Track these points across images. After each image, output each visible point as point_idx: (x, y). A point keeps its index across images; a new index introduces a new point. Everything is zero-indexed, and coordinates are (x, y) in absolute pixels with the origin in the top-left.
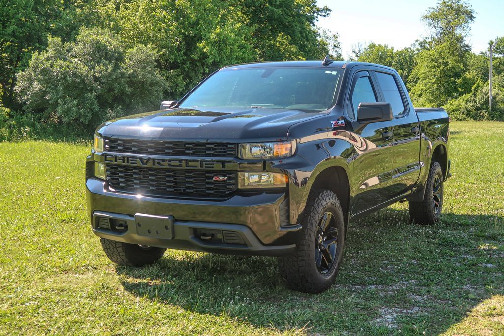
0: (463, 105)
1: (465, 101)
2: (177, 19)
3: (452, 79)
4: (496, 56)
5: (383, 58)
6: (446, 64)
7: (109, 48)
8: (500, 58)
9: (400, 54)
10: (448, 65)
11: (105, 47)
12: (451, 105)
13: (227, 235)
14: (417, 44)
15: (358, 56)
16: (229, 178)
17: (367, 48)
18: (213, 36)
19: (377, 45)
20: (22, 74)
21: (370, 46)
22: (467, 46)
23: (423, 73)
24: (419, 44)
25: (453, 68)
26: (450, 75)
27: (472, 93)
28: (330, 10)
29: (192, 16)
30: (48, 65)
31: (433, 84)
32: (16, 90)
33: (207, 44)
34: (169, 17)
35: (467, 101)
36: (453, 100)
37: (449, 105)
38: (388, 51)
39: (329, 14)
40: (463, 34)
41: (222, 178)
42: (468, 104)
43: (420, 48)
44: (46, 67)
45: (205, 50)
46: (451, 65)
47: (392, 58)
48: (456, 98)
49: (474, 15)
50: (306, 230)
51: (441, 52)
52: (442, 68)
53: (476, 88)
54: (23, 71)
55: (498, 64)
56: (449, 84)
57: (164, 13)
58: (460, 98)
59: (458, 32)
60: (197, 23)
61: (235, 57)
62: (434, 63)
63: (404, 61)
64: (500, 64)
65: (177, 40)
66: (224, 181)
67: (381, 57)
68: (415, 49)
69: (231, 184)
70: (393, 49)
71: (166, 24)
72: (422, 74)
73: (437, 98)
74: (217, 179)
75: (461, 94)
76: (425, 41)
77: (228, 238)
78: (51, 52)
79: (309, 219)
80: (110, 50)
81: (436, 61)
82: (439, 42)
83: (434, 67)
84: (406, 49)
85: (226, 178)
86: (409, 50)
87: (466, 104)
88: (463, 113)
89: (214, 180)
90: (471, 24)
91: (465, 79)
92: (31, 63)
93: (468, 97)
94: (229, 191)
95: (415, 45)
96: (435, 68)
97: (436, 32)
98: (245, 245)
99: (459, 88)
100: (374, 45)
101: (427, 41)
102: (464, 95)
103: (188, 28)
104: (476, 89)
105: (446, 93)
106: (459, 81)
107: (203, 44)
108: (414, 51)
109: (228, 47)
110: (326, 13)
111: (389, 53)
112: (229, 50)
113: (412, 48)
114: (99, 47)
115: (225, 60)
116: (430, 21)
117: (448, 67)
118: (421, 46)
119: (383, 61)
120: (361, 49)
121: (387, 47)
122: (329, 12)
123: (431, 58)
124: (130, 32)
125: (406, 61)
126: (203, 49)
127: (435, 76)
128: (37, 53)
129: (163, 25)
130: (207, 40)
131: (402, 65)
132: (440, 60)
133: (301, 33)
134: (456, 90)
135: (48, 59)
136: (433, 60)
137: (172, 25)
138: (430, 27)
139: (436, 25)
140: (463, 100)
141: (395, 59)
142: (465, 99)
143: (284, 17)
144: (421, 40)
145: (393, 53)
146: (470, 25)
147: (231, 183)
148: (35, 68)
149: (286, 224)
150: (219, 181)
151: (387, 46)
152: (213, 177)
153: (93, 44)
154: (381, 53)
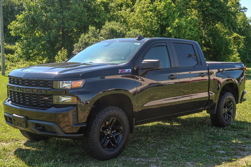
2: (157, 16)
7: (118, 31)
11: (116, 31)
16: (50, 98)
18: (174, 24)
20: (76, 45)
28: (247, 9)
29: (165, 14)
30: (87, 40)
32: (73, 53)
33: (171, 29)
34: (153, 15)
39: (246, 11)
44: (86, 41)
45: (170, 31)
50: (92, 126)
54: (77, 43)
57: (151, 13)
60: (167, 18)
61: (187, 34)
65: (156, 27)
71: (152, 19)
77: (49, 128)
78: (90, 34)
79: (94, 121)
80: (118, 33)
85: (48, 98)
89: (44, 99)
92: (80, 39)
94: (50, 105)
98: (55, 133)
103: (163, 21)
107: (169, 28)
109: (183, 30)
110: (244, 10)
112: (184, 31)
114: (113, 31)
115: (181, 36)
122: (246, 10)
124: (132, 24)
126: (169, 31)
128: (83, 34)
129: (150, 19)
130: (171, 26)
133: (228, 21)
135: (88, 37)
137: (154, 19)
143: (218, 13)
147: (50, 101)
148: (82, 42)
149: (77, 123)
150: (46, 100)
153: (110, 30)
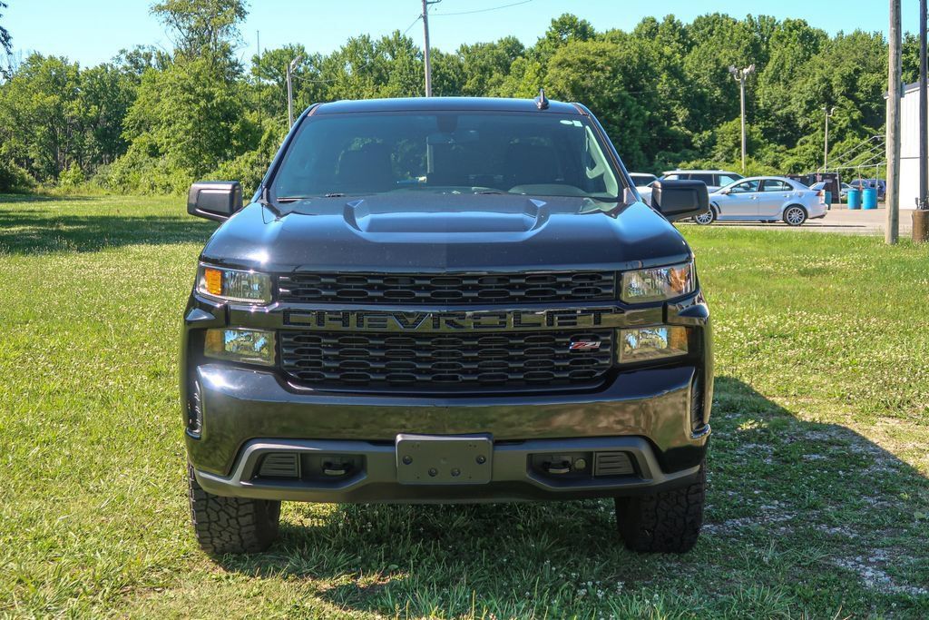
0: (246, 171)
1: (249, 164)
3: (223, 123)
4: (266, 82)
5: (59, 84)
6: (210, 97)
8: (273, 87)
9: (92, 75)
10: (213, 98)
12: (225, 171)
13: (603, 459)
14: (123, 57)
15: (7, 77)
16: (605, 344)
17: (25, 62)
19: (46, 56)
21: (31, 58)
22: (236, 64)
23: (169, 113)
24: (128, 57)
25: (223, 103)
26: (218, 117)
27: (259, 149)
31: (187, 133)
35: (253, 165)
36: (228, 163)
37: (221, 171)
38: (69, 68)
40: (232, 43)
41: (589, 344)
42: (256, 169)
43: (128, 65)
46: (219, 99)
47: (78, 82)
48: (233, 158)
49: (246, 8)
51: (199, 74)
52: (202, 103)
53: (267, 141)
55: (270, 97)
56: (217, 133)
58: (238, 158)
59: (222, 38)
62: (187, 95)
63: (101, 89)
64: (274, 97)
66: (593, 350)
67: (56, 81)
68: (120, 67)
69: (605, 356)
70: (78, 67)
72: (166, 115)
73: (196, 159)
74: (580, 347)
75: (240, 151)
76: (137, 53)
77: (603, 465)
81: (191, 90)
82: (189, 55)
83: (188, 102)
84: (104, 66)
85: (598, 344)
86: (109, 69)
87: (252, 168)
88: (248, 185)
89: (572, 350)
90: (240, 25)
91: (245, 124)
93: (255, 157)
94: (601, 370)
95: (119, 59)
96: (190, 104)
97: (183, 37)
99: (235, 142)
100: (39, 58)
101: (141, 52)
102: (246, 154)
104: (268, 143)
105: (212, 149)
106: (235, 127)
108: (118, 71)
111: (71, 74)
113: (115, 65)
116: (169, 14)
117: (214, 101)
118: (131, 61)
119: (60, 88)
120: (13, 64)
121: (66, 62)
123: (182, 85)
125: (103, 89)
127: (190, 118)
131: (96, 96)
132: (199, 89)
134: (228, 145)
136: (184, 89)
138: (171, 27)
139: (181, 24)
140: (247, 161)
141: (83, 85)
142: (250, 160)
144: (131, 50)
145: (77, 73)
146: (238, 26)
147: (606, 353)
150: (584, 352)
151: (67, 59)
152: (569, 344)
154: (54, 73)
